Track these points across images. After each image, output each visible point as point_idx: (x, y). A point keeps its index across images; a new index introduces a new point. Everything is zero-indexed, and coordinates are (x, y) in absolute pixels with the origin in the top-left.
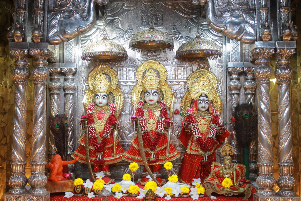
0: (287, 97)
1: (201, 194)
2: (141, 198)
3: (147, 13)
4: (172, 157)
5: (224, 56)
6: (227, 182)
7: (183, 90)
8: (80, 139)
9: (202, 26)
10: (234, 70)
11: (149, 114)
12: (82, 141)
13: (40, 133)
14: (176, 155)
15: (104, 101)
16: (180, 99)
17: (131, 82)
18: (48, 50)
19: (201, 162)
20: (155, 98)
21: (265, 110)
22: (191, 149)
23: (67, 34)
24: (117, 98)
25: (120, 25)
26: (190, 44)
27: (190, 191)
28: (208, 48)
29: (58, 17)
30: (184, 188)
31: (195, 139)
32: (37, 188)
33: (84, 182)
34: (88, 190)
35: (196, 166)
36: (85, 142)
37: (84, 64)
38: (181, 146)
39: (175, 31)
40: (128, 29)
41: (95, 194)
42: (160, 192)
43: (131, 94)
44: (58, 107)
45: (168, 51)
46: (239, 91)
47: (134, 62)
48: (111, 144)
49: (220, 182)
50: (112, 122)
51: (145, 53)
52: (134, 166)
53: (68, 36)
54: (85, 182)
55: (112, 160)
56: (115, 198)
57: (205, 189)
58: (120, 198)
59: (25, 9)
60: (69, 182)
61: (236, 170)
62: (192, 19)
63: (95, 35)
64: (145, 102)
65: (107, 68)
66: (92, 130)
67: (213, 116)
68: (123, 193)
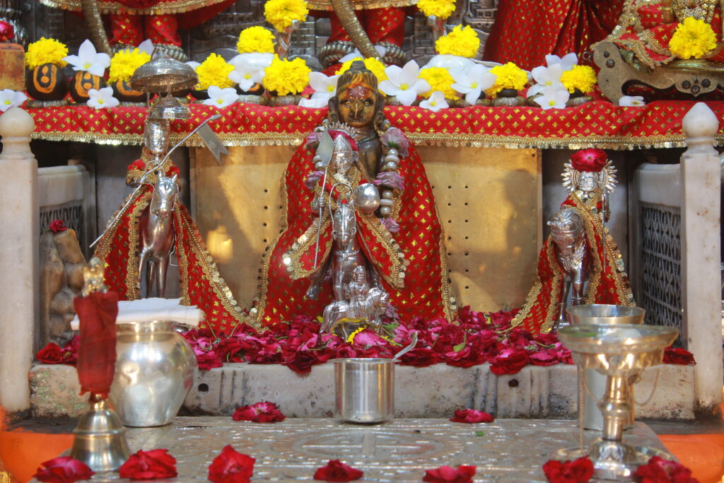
1: (577, 93)
2: (319, 106)
6: (693, 36)
27: (531, 83)
30: (509, 74)
33: (69, 54)
34: (91, 81)
35: (556, 11)
41: (116, 94)
42: (399, 85)
49: (661, 41)
52: (287, 6)
54: (76, 54)
56: (205, 108)
57: (597, 73)
58: (229, 108)
60: (5, 50)
68: (240, 92)
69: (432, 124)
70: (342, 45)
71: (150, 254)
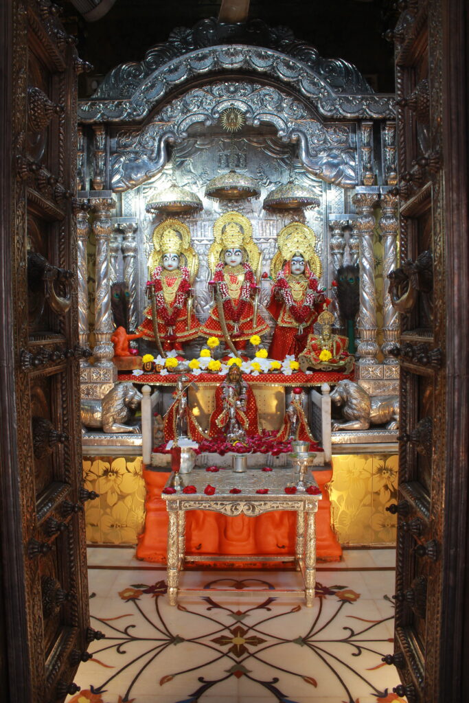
0: (393, 251)
1: (295, 370)
3: (226, 152)
4: (260, 331)
5: (323, 206)
6: (326, 355)
7: (273, 250)
8: (146, 311)
9: (295, 168)
10: (337, 223)
11: (231, 279)
12: (148, 313)
13: (104, 298)
14: (264, 329)
15: (175, 264)
16: (269, 261)
17: (207, 240)
18: (111, 199)
19: (295, 336)
20: (238, 259)
21: (368, 267)
22: (283, 321)
23: (133, 180)
24: (189, 260)
25: (191, 168)
26: (281, 190)
27: (282, 367)
28: (302, 196)
29: (122, 159)
30: (275, 364)
31: (287, 308)
32: (104, 361)
33: (154, 359)
34: (161, 367)
35: (289, 342)
36: (152, 315)
37: (147, 219)
38: (271, 319)
39: (261, 175)
40: (202, 173)
41: (168, 371)
42: (246, 367)
43: (208, 255)
44: (116, 273)
45: (253, 200)
46: (343, 250)
47: (210, 214)
48: (184, 316)
49: (317, 356)
50: (186, 288)
51: (225, 203)
52: (213, 341)
53: (134, 182)
54: (156, 359)
55: (185, 336)
56: (192, 375)
57: (300, 364)
58: (199, 375)
59: (83, 152)
60: (137, 359)
61: (337, 342)
62: (283, 160)
63: (161, 181)
64: (226, 264)
65: (176, 222)
66: (161, 299)
67: (310, 281)
68: (202, 370)
69: (255, 379)
70: (229, 350)
71: (179, 418)
